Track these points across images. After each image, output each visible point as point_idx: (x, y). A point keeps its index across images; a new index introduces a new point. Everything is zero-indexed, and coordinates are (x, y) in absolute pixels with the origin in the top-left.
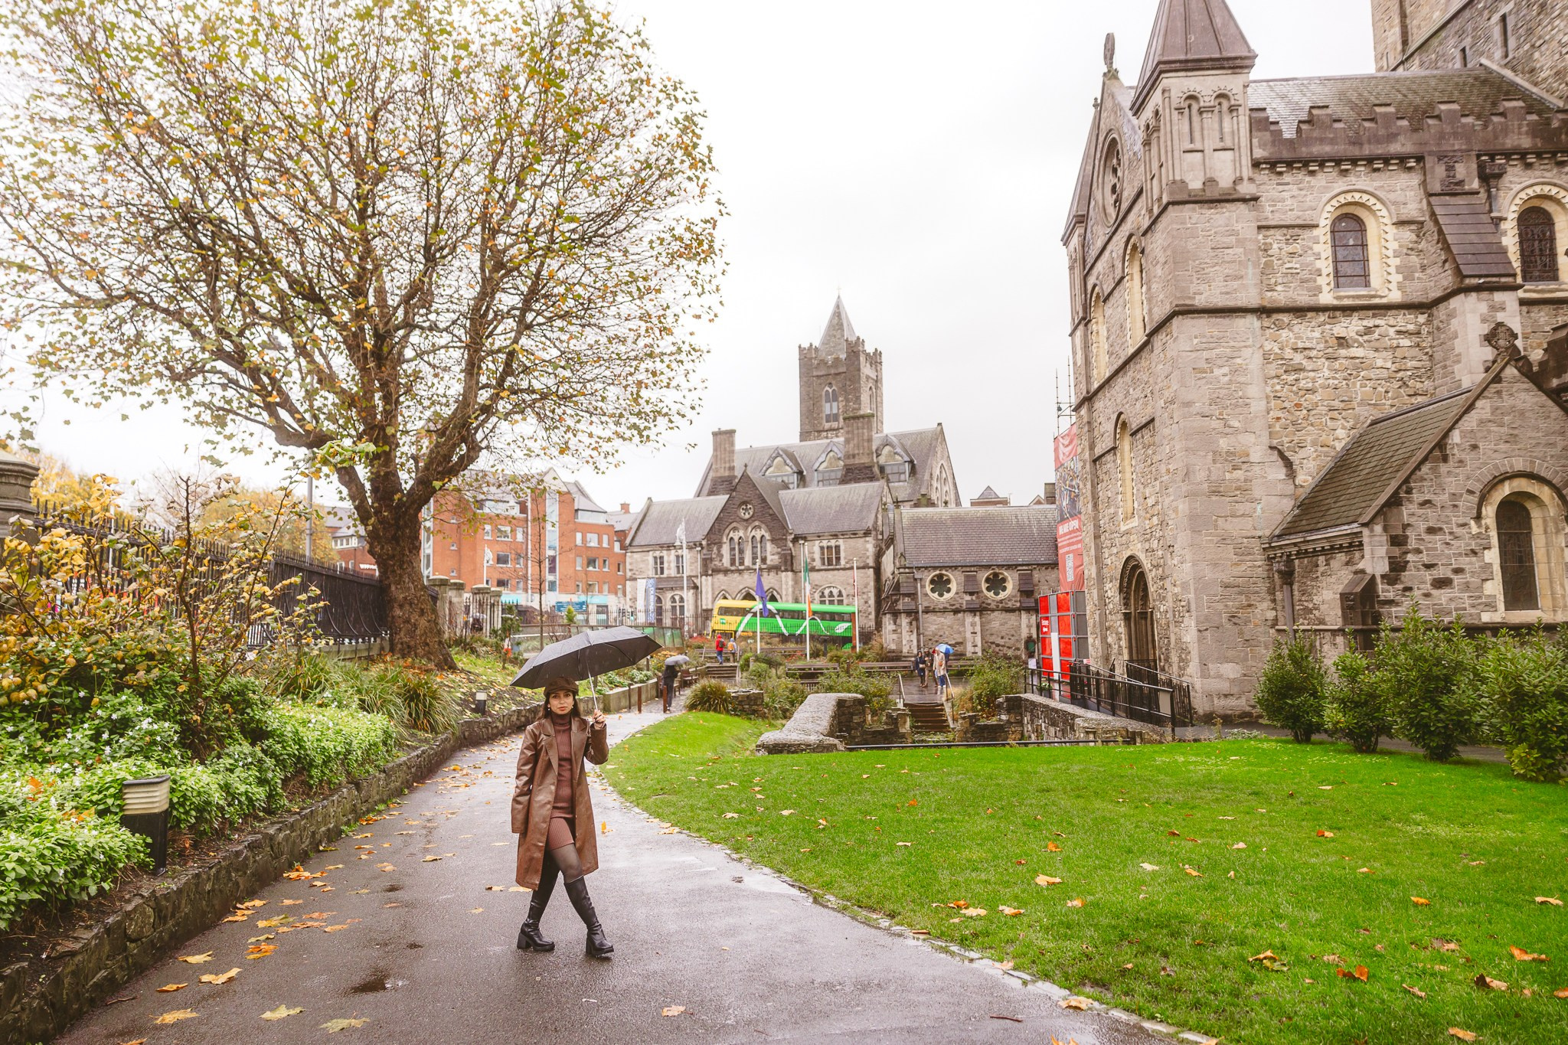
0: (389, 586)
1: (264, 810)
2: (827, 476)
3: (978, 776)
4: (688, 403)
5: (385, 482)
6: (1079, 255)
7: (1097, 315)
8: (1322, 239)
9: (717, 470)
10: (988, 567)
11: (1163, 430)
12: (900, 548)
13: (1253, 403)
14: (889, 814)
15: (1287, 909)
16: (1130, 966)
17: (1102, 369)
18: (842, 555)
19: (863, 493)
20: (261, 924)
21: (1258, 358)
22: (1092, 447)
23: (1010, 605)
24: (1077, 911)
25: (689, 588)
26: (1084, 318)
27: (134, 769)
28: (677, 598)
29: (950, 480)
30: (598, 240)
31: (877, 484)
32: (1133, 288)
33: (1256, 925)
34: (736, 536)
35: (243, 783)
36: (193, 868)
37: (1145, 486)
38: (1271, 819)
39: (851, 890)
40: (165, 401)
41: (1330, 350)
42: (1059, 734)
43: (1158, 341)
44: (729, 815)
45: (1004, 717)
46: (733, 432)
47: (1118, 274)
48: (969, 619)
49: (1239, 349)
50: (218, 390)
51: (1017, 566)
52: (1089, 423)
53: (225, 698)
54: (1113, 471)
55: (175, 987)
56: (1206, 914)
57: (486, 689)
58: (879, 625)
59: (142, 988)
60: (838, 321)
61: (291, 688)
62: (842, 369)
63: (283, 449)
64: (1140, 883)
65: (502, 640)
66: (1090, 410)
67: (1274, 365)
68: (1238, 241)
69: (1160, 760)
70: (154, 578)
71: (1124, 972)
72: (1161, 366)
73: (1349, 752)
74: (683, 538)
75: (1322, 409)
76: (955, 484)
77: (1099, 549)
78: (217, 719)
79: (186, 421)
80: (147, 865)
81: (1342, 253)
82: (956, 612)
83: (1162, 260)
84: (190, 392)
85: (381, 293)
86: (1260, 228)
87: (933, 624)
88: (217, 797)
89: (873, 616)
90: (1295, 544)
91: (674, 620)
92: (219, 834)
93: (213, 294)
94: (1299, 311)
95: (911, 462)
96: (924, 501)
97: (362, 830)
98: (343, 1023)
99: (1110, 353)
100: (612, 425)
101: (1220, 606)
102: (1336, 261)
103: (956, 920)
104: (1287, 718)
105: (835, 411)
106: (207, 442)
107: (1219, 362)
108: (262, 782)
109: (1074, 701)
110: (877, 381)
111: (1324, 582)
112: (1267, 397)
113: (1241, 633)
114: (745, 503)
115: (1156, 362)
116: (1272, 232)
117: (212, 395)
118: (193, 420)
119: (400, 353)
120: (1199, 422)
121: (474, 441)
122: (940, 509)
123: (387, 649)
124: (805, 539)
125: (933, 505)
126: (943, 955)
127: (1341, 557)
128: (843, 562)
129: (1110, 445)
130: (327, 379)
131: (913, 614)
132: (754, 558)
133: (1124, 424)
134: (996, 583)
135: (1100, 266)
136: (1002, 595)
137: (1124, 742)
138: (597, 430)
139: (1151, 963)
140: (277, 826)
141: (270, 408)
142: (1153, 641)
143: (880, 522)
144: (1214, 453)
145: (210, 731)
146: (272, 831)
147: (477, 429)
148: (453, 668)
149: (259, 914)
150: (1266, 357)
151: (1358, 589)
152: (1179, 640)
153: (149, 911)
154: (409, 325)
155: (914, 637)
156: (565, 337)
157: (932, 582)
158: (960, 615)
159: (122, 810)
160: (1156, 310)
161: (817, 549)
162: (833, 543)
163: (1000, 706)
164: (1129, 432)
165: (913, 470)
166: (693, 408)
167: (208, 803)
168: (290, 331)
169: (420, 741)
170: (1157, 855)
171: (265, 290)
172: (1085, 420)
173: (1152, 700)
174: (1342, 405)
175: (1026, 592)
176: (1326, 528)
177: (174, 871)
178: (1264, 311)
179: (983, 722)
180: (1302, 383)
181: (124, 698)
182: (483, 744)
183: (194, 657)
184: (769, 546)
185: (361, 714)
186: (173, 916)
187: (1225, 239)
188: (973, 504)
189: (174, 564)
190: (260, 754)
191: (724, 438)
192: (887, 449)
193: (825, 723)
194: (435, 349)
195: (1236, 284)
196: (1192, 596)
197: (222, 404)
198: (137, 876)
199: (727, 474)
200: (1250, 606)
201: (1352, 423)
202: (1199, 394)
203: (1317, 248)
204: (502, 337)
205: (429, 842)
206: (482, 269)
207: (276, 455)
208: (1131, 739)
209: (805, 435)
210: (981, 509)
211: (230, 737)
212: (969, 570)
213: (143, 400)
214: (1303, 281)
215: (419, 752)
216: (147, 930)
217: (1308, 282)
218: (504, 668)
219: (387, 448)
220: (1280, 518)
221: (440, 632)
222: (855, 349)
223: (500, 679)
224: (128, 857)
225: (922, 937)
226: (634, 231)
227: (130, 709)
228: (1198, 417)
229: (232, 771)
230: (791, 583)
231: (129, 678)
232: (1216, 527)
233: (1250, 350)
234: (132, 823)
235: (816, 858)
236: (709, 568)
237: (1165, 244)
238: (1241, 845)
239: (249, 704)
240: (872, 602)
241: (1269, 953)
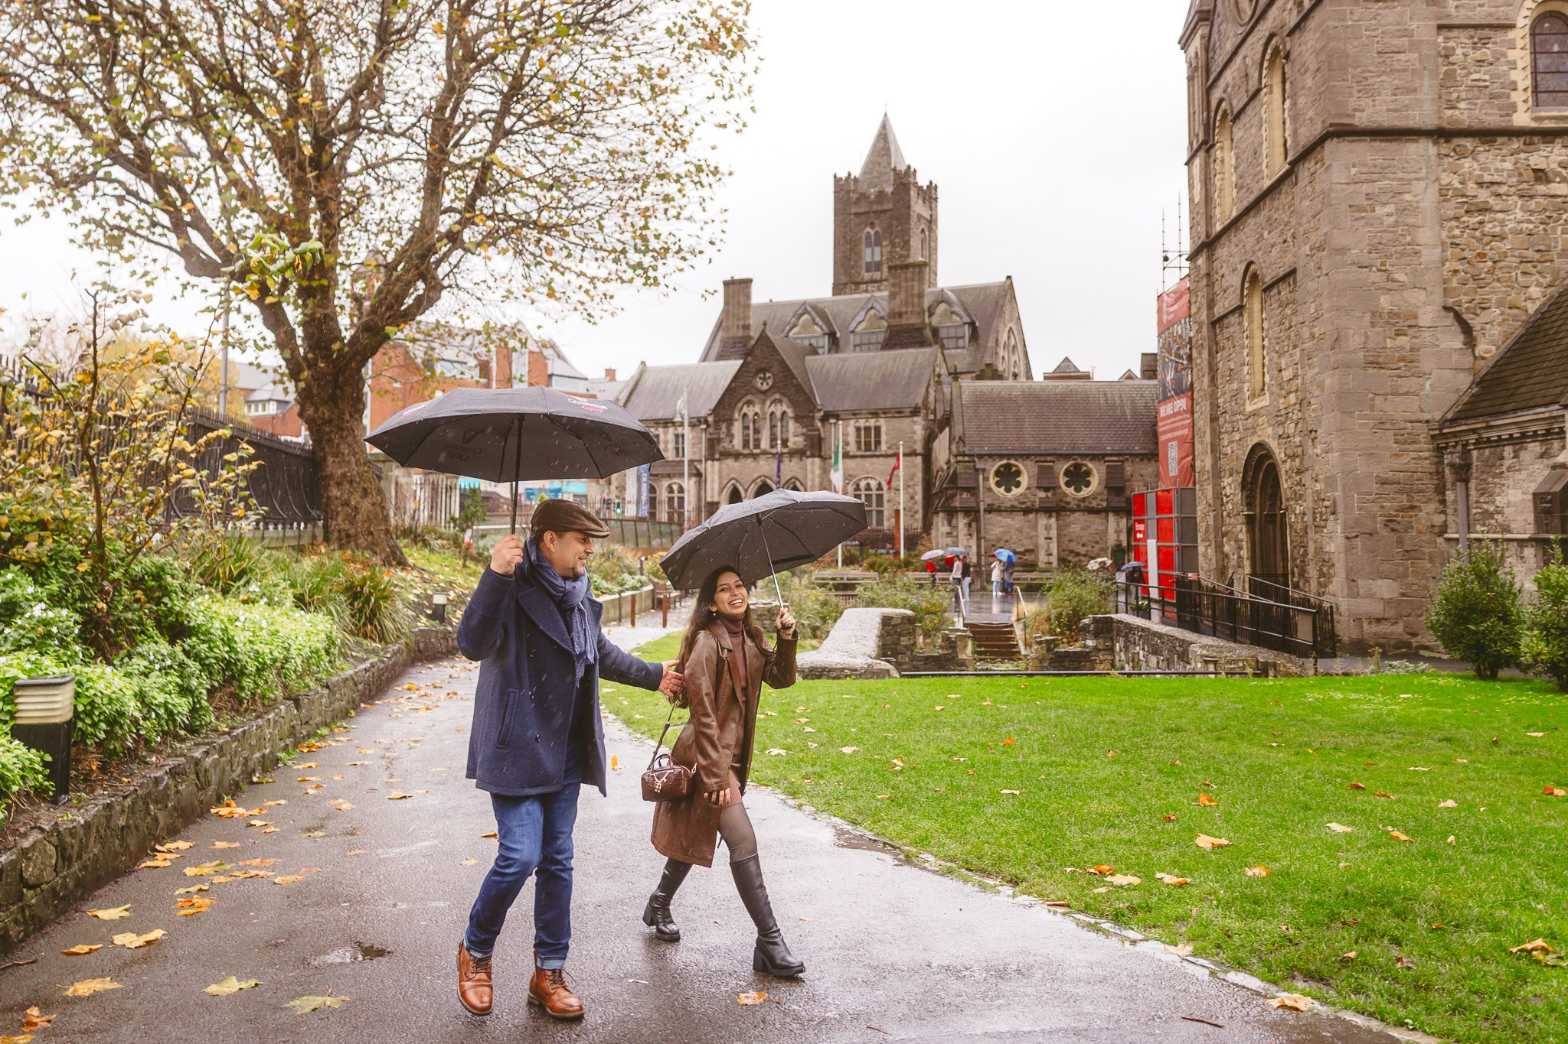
0: (325, 459)
1: (186, 728)
2: (865, 340)
3: (1082, 710)
4: (706, 236)
5: (320, 327)
6: (1201, 62)
7: (1222, 139)
8: (1519, 44)
9: (728, 329)
10: (1067, 457)
11: (1308, 284)
12: (958, 430)
13: (1425, 252)
14: (979, 755)
15: (1541, 885)
16: (1352, 955)
17: (1226, 208)
18: (883, 438)
19: (910, 361)
20: (190, 871)
21: (1432, 194)
22: (1211, 305)
23: (1094, 504)
24: (1263, 881)
25: (691, 475)
26: (1205, 142)
27: (28, 666)
28: (675, 487)
29: (1020, 347)
30: (596, 26)
31: (928, 350)
32: (1272, 105)
33: (1506, 905)
34: (749, 411)
35: (161, 690)
36: (102, 797)
37: (1280, 355)
38: (1477, 771)
39: (953, 848)
40: (47, 215)
41: (1525, 186)
42: (1163, 665)
43: (1304, 172)
44: (775, 751)
45: (1090, 643)
46: (748, 281)
47: (1253, 85)
48: (1042, 521)
49: (1409, 182)
50: (113, 204)
51: (1104, 455)
52: (1208, 275)
53: (136, 583)
54: (1237, 336)
55: (86, 949)
56: (1434, 891)
57: (444, 591)
58: (927, 526)
59: (43, 948)
60: (884, 142)
61: (209, 578)
62: (889, 206)
63: (194, 280)
64: (1334, 847)
65: (463, 531)
66: (1210, 259)
67: (1453, 203)
68: (1412, 43)
69: (1312, 696)
70: (48, 423)
71: (1345, 962)
72: (1307, 203)
73: (1552, 691)
74: (685, 412)
75: (1512, 261)
76: (1026, 353)
77: (1216, 434)
78: (127, 608)
79: (72, 241)
80: (46, 790)
81: (1543, 62)
82: (1026, 511)
83: (1313, 67)
84: (77, 205)
85: (319, 88)
86: (1440, 27)
87: (996, 526)
88: (132, 707)
89: (919, 516)
90: (1474, 431)
91: (670, 515)
92: (132, 755)
93: (109, 80)
94: (1487, 135)
95: (972, 324)
96: (989, 373)
97: (303, 757)
98: (316, 1001)
99: (1239, 187)
100: (609, 263)
101: (1375, 508)
102: (1535, 73)
103: (1103, 890)
104: (1469, 647)
105: (877, 258)
106: (101, 263)
107: (1383, 198)
108: (184, 691)
109: (1181, 623)
110: (931, 222)
111: (1511, 479)
112: (1443, 244)
113: (1400, 542)
114: (763, 370)
115: (1301, 197)
116: (1455, 33)
117: (105, 210)
118: (80, 240)
119: (343, 166)
120: (1355, 274)
121: (434, 278)
122: (1010, 382)
123: (320, 538)
124: (837, 417)
125: (997, 376)
126: (1093, 935)
127: (1535, 448)
128: (884, 447)
129: (1236, 303)
130: (250, 196)
131: (972, 513)
132: (773, 439)
133: (1255, 276)
134: (1078, 477)
135: (1228, 76)
136: (1085, 492)
137: (1255, 675)
138: (591, 268)
139: (1380, 951)
140: (204, 749)
141: (178, 227)
142: (1284, 550)
143: (931, 399)
144: (1373, 314)
145: (117, 623)
146: (197, 754)
147: (438, 263)
148: (402, 563)
149: (184, 858)
150: (1443, 192)
151: (1558, 488)
152: (1320, 549)
153: (51, 849)
154: (354, 128)
155: (973, 543)
156: (552, 150)
157: (997, 473)
158: (1032, 516)
159: (13, 718)
160: (1302, 131)
161: (851, 430)
162: (872, 423)
163: (1085, 629)
164: (1261, 286)
165: (975, 335)
166: (712, 243)
167: (121, 714)
168: (206, 132)
169: (367, 651)
170: (1345, 813)
171: (172, 78)
172: (1203, 271)
173: (1286, 623)
174: (1537, 256)
175: (1115, 487)
176: (1515, 410)
177: (79, 799)
178: (1441, 134)
179: (1063, 648)
180: (1488, 227)
181: (10, 576)
182: (440, 659)
183: (99, 528)
184: (792, 426)
185: (299, 614)
186: (80, 857)
187: (1395, 41)
188: (1046, 378)
189: (71, 407)
190: (182, 656)
191: (737, 289)
192: (942, 307)
193: (871, 644)
194: (385, 161)
195: (1407, 99)
196: (1338, 494)
197: (118, 221)
198: (32, 804)
199: (740, 333)
200: (1413, 507)
201: (1549, 279)
202: (1355, 239)
203: (1512, 55)
204: (470, 149)
205: (392, 776)
206: (449, 58)
207: (184, 287)
208: (1263, 670)
209: (838, 288)
210: (1061, 385)
211: (143, 632)
212: (1044, 459)
213: (18, 214)
214: (1492, 97)
215: (367, 664)
216: (48, 874)
217: (1500, 96)
218: (464, 566)
219: (325, 282)
220: (1454, 397)
221: (386, 518)
222: (904, 180)
223: (460, 580)
224: (23, 778)
225: (1060, 910)
226: (644, 15)
227: (18, 591)
228: (1354, 268)
229: (146, 675)
230: (818, 472)
231: (17, 552)
232: (1372, 408)
233: (1422, 184)
234: (28, 734)
235: (901, 806)
236: (715, 450)
237: (1318, 46)
238: (1450, 803)
239: (166, 591)
240: (919, 497)
241: (1539, 942)
